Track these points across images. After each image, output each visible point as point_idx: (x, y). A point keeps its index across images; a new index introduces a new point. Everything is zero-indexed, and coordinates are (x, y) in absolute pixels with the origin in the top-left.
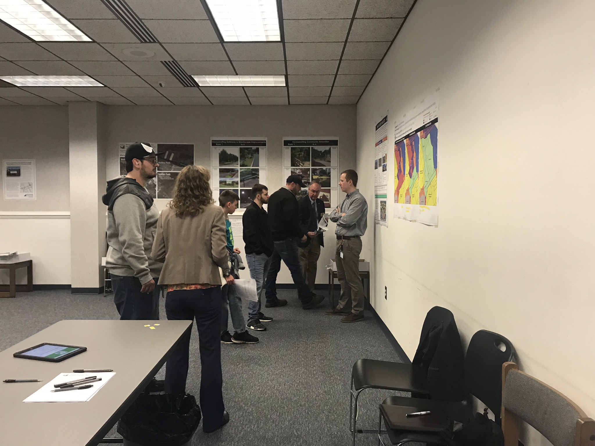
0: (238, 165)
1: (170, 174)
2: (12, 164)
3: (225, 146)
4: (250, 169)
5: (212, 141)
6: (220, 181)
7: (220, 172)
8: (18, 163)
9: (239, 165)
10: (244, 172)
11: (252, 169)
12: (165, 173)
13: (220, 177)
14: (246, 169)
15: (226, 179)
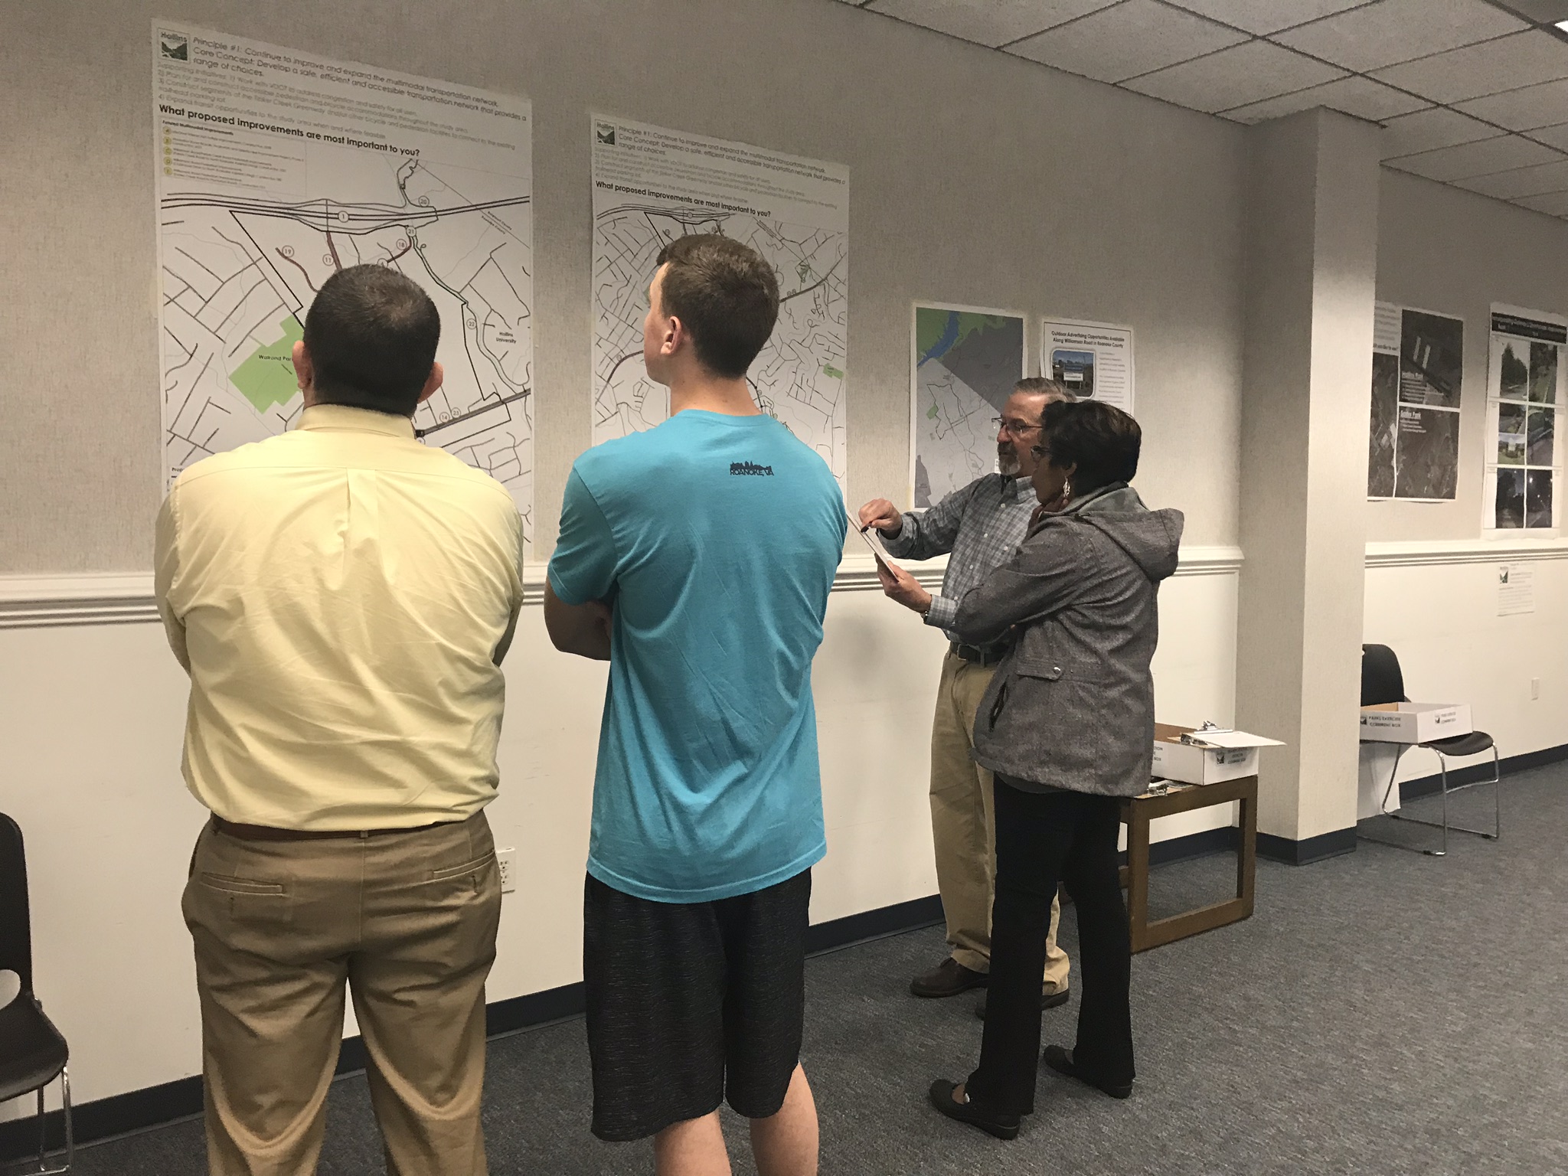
0: (1525, 395)
1: (1418, 416)
2: (1070, 341)
3: (1510, 333)
4: (1540, 408)
5: (1494, 314)
6: (1500, 443)
7: (1501, 414)
8: (1088, 340)
9: (1527, 397)
10: (1534, 416)
11: (1546, 408)
12: (1412, 410)
13: (1500, 431)
14: (1536, 408)
15: (1509, 437)
